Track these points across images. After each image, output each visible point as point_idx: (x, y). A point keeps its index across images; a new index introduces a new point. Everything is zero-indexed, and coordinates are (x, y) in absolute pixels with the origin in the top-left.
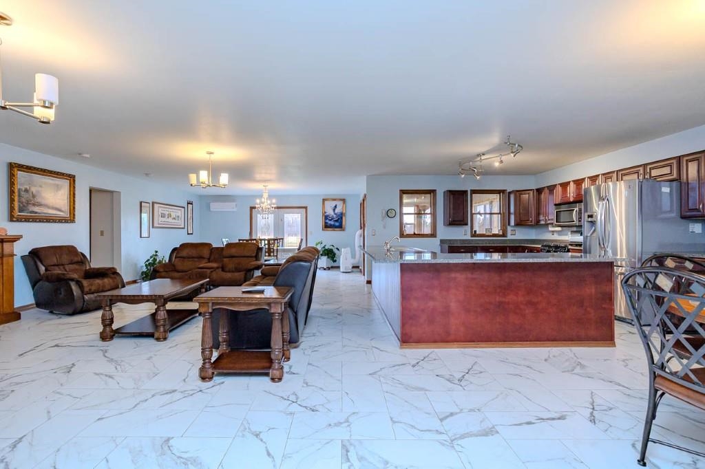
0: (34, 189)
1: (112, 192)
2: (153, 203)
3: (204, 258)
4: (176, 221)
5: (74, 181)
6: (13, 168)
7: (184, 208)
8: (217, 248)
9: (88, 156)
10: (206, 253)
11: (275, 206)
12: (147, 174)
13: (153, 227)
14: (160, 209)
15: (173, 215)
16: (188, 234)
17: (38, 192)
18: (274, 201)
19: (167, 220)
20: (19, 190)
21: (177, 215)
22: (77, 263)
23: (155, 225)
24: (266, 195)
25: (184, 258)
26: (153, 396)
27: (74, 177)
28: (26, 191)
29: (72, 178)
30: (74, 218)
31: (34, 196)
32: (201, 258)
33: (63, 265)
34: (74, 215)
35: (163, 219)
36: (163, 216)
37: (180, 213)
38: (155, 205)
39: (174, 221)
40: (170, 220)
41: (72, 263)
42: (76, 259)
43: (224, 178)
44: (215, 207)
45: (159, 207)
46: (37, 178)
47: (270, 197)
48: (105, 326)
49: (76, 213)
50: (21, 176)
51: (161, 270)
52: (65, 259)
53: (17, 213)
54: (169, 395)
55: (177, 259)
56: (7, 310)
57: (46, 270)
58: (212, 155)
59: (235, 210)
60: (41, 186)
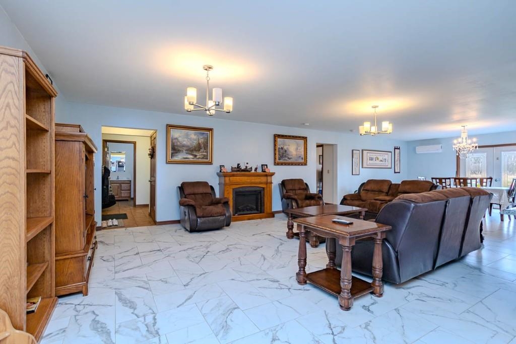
0: (285, 148)
1: (332, 145)
2: (362, 150)
3: (383, 192)
4: (384, 163)
5: (307, 140)
6: (276, 136)
7: (391, 152)
8: (396, 185)
9: (308, 124)
10: (385, 188)
11: (477, 145)
12: (351, 131)
13: (362, 167)
14: (368, 154)
15: (380, 158)
16: (395, 172)
17: (287, 148)
18: (475, 140)
19: (375, 162)
20: (279, 148)
21: (384, 157)
22: (303, 189)
23: (364, 166)
24: (464, 135)
25: (368, 191)
26: (265, 279)
27: (306, 138)
28: (282, 148)
29: (305, 139)
30: (306, 162)
31: (286, 151)
32: (380, 192)
33: (295, 190)
34: (307, 161)
35: (371, 162)
36: (371, 159)
37: (388, 157)
38: (364, 152)
39: (381, 162)
40: (378, 162)
41: (300, 189)
42: (302, 187)
43: (387, 126)
44: (420, 150)
45: (367, 153)
46: (287, 140)
47: (470, 137)
48: (289, 229)
49: (308, 160)
50: (279, 140)
51: (349, 198)
52: (297, 187)
53: (277, 160)
54: (272, 283)
55: (364, 191)
56: (269, 211)
57: (287, 192)
58: (376, 108)
59: (440, 151)
60: (289, 145)
